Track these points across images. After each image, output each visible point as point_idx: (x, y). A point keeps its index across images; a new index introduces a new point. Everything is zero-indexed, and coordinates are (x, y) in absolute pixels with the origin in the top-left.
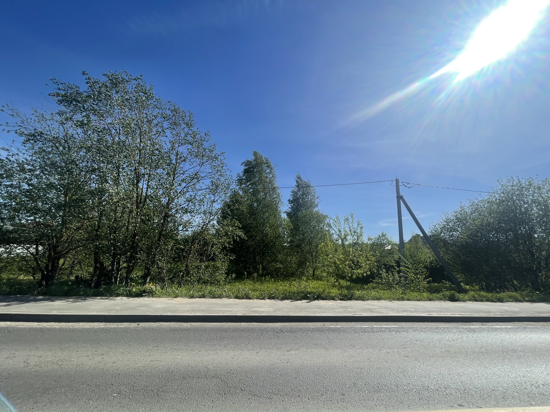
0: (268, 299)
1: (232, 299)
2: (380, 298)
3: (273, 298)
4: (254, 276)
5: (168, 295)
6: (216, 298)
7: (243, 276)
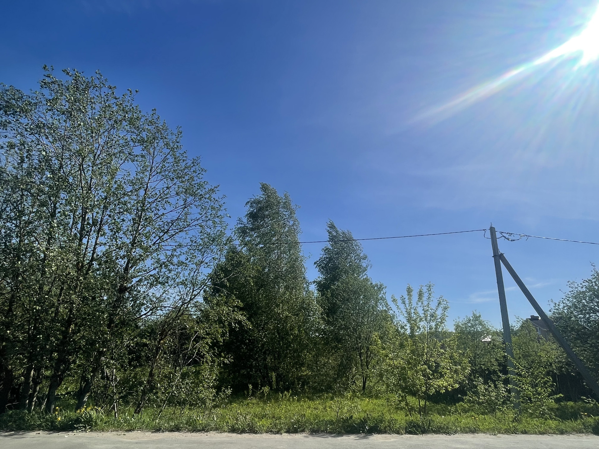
0: (286, 432)
1: (226, 434)
2: (476, 430)
3: (295, 431)
4: (263, 392)
5: (118, 427)
6: (199, 431)
7: (246, 392)
